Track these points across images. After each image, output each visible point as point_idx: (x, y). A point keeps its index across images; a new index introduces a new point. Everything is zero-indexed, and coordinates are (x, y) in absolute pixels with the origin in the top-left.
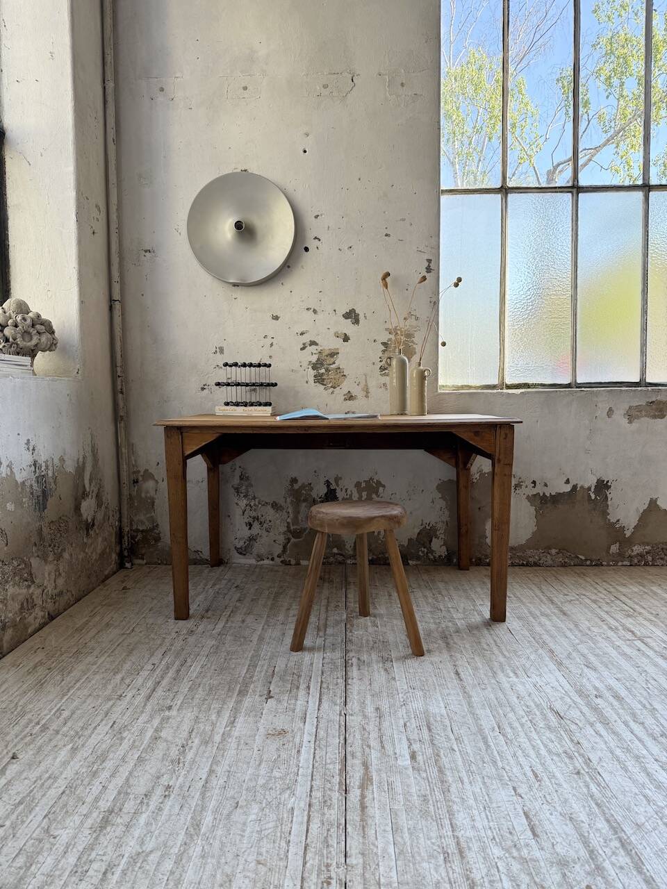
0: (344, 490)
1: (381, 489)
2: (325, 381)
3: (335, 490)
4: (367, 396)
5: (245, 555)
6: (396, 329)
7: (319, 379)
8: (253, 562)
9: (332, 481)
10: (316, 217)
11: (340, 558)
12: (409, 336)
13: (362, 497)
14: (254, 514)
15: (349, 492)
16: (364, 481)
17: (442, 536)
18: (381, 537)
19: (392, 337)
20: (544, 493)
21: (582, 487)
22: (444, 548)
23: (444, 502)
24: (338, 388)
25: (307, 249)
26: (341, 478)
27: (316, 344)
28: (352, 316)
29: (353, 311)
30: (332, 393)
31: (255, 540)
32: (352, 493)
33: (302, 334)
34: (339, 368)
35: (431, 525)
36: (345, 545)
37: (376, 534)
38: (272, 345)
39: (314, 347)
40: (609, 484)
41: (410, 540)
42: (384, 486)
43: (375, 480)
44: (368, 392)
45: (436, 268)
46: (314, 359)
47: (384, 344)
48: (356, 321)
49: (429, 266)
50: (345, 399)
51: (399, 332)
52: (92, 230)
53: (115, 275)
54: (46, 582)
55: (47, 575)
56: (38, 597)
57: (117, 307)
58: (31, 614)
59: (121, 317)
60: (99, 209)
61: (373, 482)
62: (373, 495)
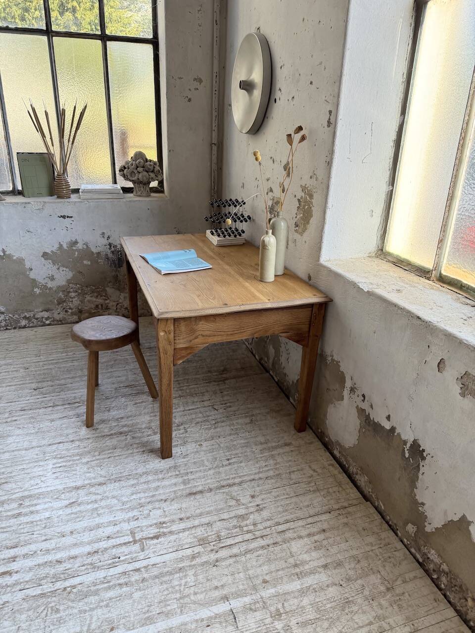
4: (287, 248)
6: (305, 187)
10: (281, 68)
12: (311, 196)
18: (282, 367)
19: (303, 195)
20: (369, 414)
21: (399, 435)
25: (275, 101)
27: (272, 192)
28: (287, 169)
29: (287, 164)
33: (268, 180)
38: (258, 186)
39: (270, 194)
40: (425, 454)
44: (288, 244)
45: (334, 123)
46: (270, 204)
47: (299, 201)
48: (288, 175)
49: (329, 119)
51: (306, 191)
52: (187, 99)
53: (214, 125)
54: (121, 301)
55: (122, 297)
56: (113, 306)
57: (213, 148)
58: (104, 312)
59: (216, 155)
60: (200, 81)
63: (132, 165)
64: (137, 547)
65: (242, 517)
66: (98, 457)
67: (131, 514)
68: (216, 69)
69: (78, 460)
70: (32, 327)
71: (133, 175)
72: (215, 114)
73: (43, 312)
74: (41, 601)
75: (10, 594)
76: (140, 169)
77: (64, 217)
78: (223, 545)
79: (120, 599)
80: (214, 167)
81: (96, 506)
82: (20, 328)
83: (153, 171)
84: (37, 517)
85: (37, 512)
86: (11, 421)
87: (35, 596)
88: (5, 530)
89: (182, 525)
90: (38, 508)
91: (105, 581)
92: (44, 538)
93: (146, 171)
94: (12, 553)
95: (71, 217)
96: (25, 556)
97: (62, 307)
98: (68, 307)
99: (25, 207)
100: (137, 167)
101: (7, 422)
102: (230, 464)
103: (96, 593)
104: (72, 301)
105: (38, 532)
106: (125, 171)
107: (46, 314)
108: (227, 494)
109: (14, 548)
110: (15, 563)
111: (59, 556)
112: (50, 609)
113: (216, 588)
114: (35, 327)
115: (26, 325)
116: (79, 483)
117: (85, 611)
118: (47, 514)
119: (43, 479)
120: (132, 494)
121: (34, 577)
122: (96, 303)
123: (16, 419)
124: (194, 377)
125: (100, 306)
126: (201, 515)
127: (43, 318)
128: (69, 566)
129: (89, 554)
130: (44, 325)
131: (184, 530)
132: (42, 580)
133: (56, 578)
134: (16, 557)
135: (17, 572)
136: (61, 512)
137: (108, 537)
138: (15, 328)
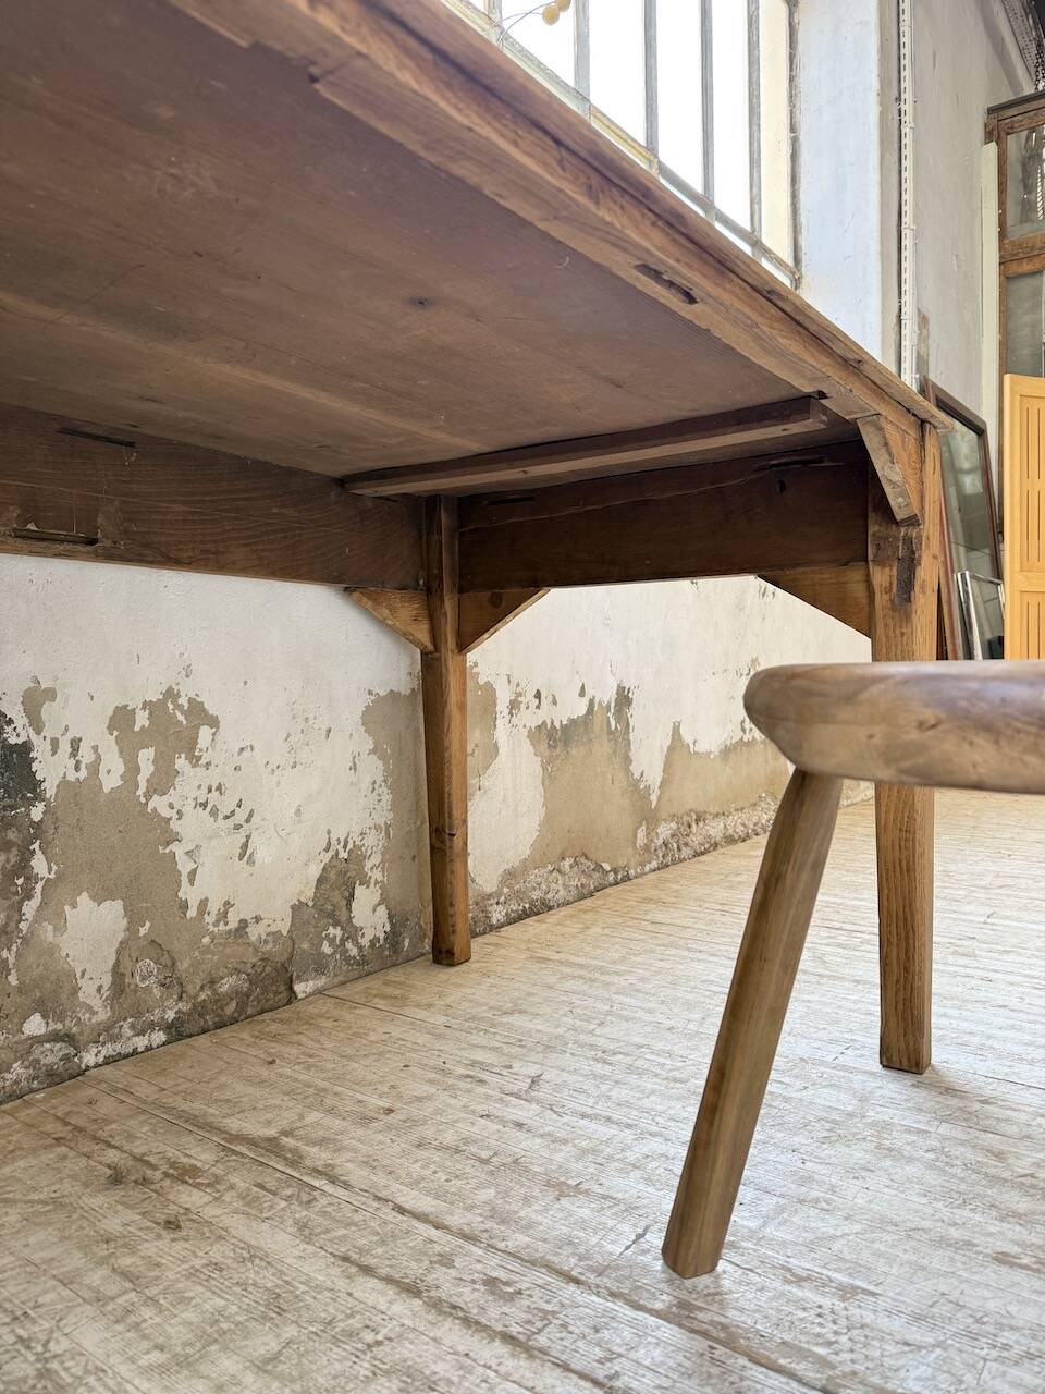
0: (65, 748)
1: (205, 733)
3: (26, 748)
11: (51, 1055)
13: (137, 770)
15: (86, 755)
16: (145, 705)
17: (377, 875)
20: (552, 722)
21: (600, 704)
22: (382, 911)
23: (380, 764)
26: (51, 694)
32: (99, 758)
36: (76, 990)
37: (192, 913)
40: (631, 695)
41: (298, 908)
42: (214, 722)
43: (183, 701)
61: (179, 707)
62: (181, 763)
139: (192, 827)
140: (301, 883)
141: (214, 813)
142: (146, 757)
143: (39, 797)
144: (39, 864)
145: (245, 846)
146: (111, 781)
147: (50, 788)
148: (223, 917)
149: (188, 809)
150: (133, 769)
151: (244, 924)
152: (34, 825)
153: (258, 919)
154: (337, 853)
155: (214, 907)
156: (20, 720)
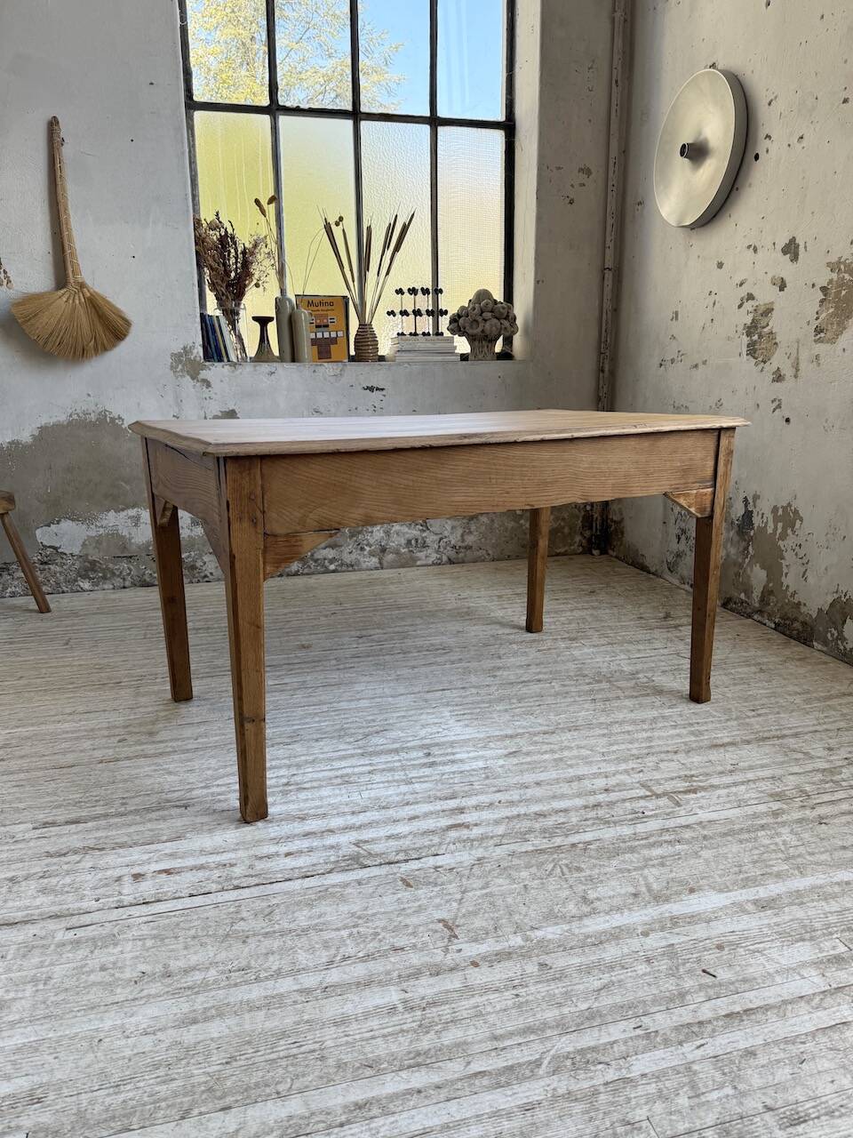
0: (760, 516)
1: (798, 523)
2: (757, 352)
3: (752, 512)
4: (796, 377)
5: (672, 572)
6: (839, 262)
7: (752, 350)
8: (676, 582)
9: (750, 500)
10: (770, 104)
14: (683, 525)
15: (765, 519)
16: (782, 507)
18: (789, 594)
19: (834, 276)
24: (768, 363)
25: (757, 157)
26: (759, 497)
27: (753, 299)
28: (791, 249)
29: (793, 240)
30: (762, 371)
31: (681, 557)
32: (768, 521)
33: (741, 285)
34: (772, 333)
35: (847, 597)
36: (752, 592)
38: (714, 304)
39: (749, 305)
41: (820, 610)
42: (801, 520)
43: (793, 508)
44: (797, 370)
46: (748, 320)
47: (824, 289)
48: (795, 258)
50: (773, 381)
51: (842, 267)
52: (568, 200)
53: (608, 239)
54: (446, 533)
55: (449, 528)
56: (433, 542)
57: (606, 276)
58: (421, 551)
59: (610, 286)
60: (588, 172)
61: (791, 510)
62: (789, 531)
63: (474, 309)
64: (663, 801)
65: (832, 771)
66: (520, 705)
67: (623, 767)
68: (614, 152)
69: (488, 707)
70: (307, 574)
71: (474, 326)
72: (610, 221)
73: (328, 549)
74: (543, 858)
75: (481, 850)
76: (487, 315)
77: (371, 389)
78: (818, 801)
79: (679, 858)
80: (607, 305)
81: (557, 756)
82: (288, 575)
83: (507, 318)
84: (466, 767)
85: (462, 761)
86: (345, 668)
87: (526, 852)
88: (422, 780)
89: (727, 780)
90: (458, 756)
91: (635, 837)
92: (495, 789)
93: (496, 318)
94: (452, 804)
95: (383, 389)
96: (477, 807)
97: (356, 541)
98: (365, 542)
99: (314, 371)
100: (482, 312)
101: (338, 669)
102: (759, 715)
103: (632, 850)
104: (372, 532)
105: (479, 783)
106: (461, 321)
107: (330, 553)
108: (781, 746)
109: (451, 799)
110: (462, 815)
111: (536, 808)
112: (563, 867)
113: (844, 848)
114: (313, 574)
115: (298, 571)
116: (510, 732)
117: (629, 871)
118: (481, 764)
119: (446, 727)
120: (611, 745)
121: (509, 831)
122: (407, 536)
123: (352, 665)
124: (618, 624)
125: (413, 542)
126: (751, 768)
127: (325, 559)
128: (562, 820)
129: (586, 807)
130: (327, 571)
131: (735, 784)
132: (525, 834)
133: (548, 833)
134: (463, 808)
135: (476, 825)
136: (501, 762)
137: (606, 790)
138: (281, 576)
139: (789, 556)
140: (825, 601)
141: (796, 554)
142: (780, 525)
143: (753, 528)
144: (750, 548)
145: (804, 573)
146: (770, 531)
147: (756, 526)
148: (793, 595)
149: (789, 550)
150: (776, 529)
151: (799, 603)
152: (752, 537)
153: (805, 605)
154: (841, 597)
155: (791, 590)
156: (752, 504)
